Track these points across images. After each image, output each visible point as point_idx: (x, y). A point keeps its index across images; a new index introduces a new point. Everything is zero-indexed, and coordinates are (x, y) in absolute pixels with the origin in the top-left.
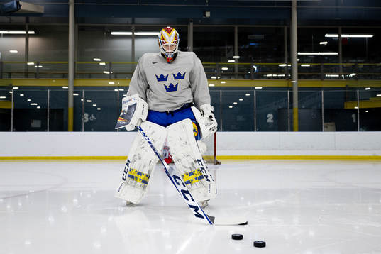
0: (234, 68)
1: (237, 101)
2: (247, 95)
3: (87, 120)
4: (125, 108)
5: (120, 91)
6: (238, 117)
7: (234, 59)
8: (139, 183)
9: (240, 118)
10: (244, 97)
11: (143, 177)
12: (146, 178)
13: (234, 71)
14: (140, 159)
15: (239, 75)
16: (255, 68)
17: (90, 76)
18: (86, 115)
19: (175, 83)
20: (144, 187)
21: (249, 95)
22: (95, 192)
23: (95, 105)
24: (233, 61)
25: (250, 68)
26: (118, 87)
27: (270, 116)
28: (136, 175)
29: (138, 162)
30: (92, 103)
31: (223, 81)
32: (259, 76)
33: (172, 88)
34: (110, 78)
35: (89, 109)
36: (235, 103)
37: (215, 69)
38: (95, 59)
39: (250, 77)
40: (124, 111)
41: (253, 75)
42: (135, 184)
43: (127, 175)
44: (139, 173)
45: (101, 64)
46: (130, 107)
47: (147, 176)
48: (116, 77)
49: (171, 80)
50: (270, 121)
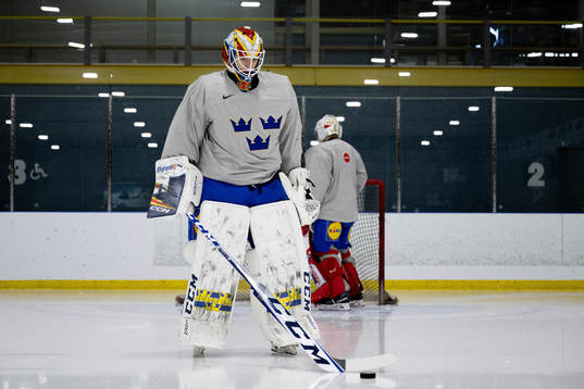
0: (435, 33)
1: (444, 126)
2: (471, 109)
3: (21, 179)
4: (162, 179)
5: (115, 99)
6: (446, 171)
7: (435, 9)
8: (216, 312)
9: (451, 175)
10: (462, 114)
11: (221, 301)
12: (228, 300)
13: (435, 43)
14: (214, 269)
15: (450, 53)
16: (495, 33)
17: (31, 55)
18: (20, 164)
19: (264, 134)
20: (226, 317)
21: (476, 109)
22: (43, 380)
23: (43, 137)
24: (434, 14)
25: (480, 34)
26: (110, 88)
27: (537, 168)
28: (208, 299)
29: (211, 276)
30: (34, 132)
31: (404, 69)
32: (506, 56)
33: (259, 144)
34: (86, 60)
35: (29, 148)
36: (438, 133)
37: (381, 37)
38: (44, 9)
39: (479, 60)
40: (161, 186)
41: (487, 54)
42: (209, 315)
43: (193, 303)
44: (215, 295)
45: (60, 21)
46: (172, 180)
47: (229, 296)
48: (103, 59)
49: (257, 130)
50: (536, 181)
